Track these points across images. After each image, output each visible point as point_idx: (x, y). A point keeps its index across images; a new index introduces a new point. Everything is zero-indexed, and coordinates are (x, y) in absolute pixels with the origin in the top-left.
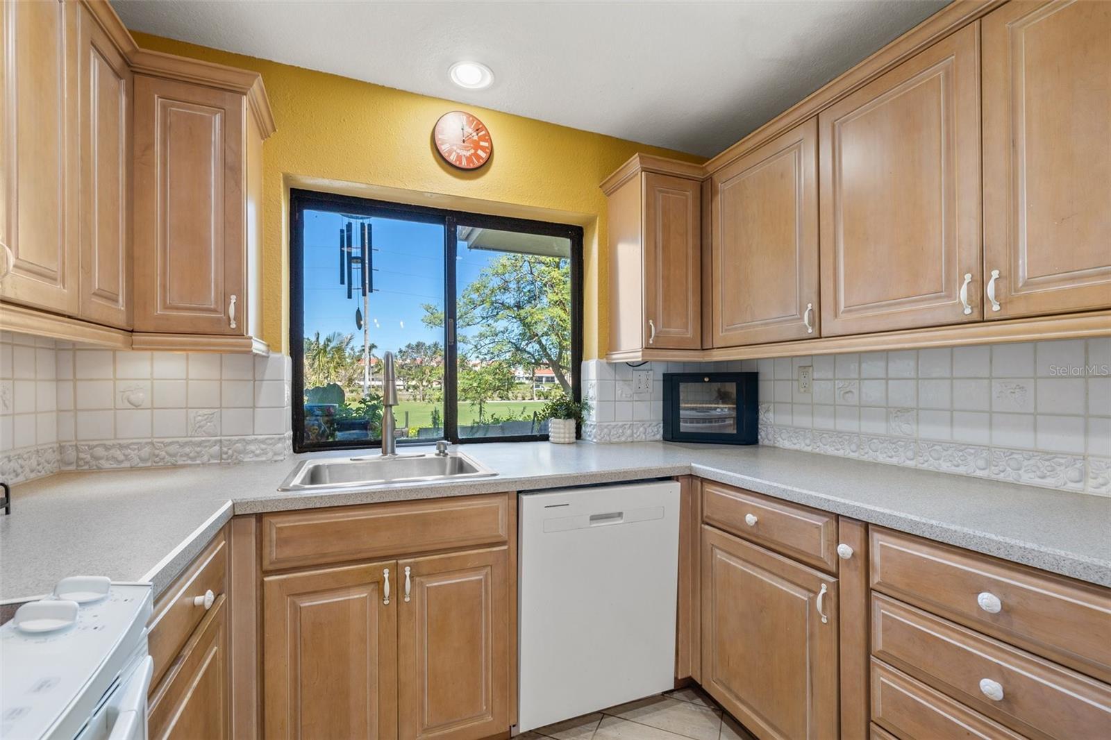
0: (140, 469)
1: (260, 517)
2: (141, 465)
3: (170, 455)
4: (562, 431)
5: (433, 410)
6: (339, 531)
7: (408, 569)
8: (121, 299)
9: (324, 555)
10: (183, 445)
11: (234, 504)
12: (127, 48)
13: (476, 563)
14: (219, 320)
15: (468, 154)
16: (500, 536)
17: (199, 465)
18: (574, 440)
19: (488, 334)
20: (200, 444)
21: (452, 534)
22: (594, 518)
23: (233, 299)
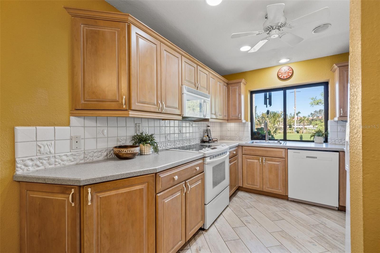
0: (229, 140)
1: (242, 146)
3: (233, 138)
5: (300, 135)
6: (253, 150)
7: (264, 159)
8: (227, 116)
9: (251, 154)
11: (239, 144)
12: (227, 82)
13: (278, 161)
17: (236, 140)
20: (236, 137)
21: (272, 154)
22: (307, 157)
23: (240, 114)
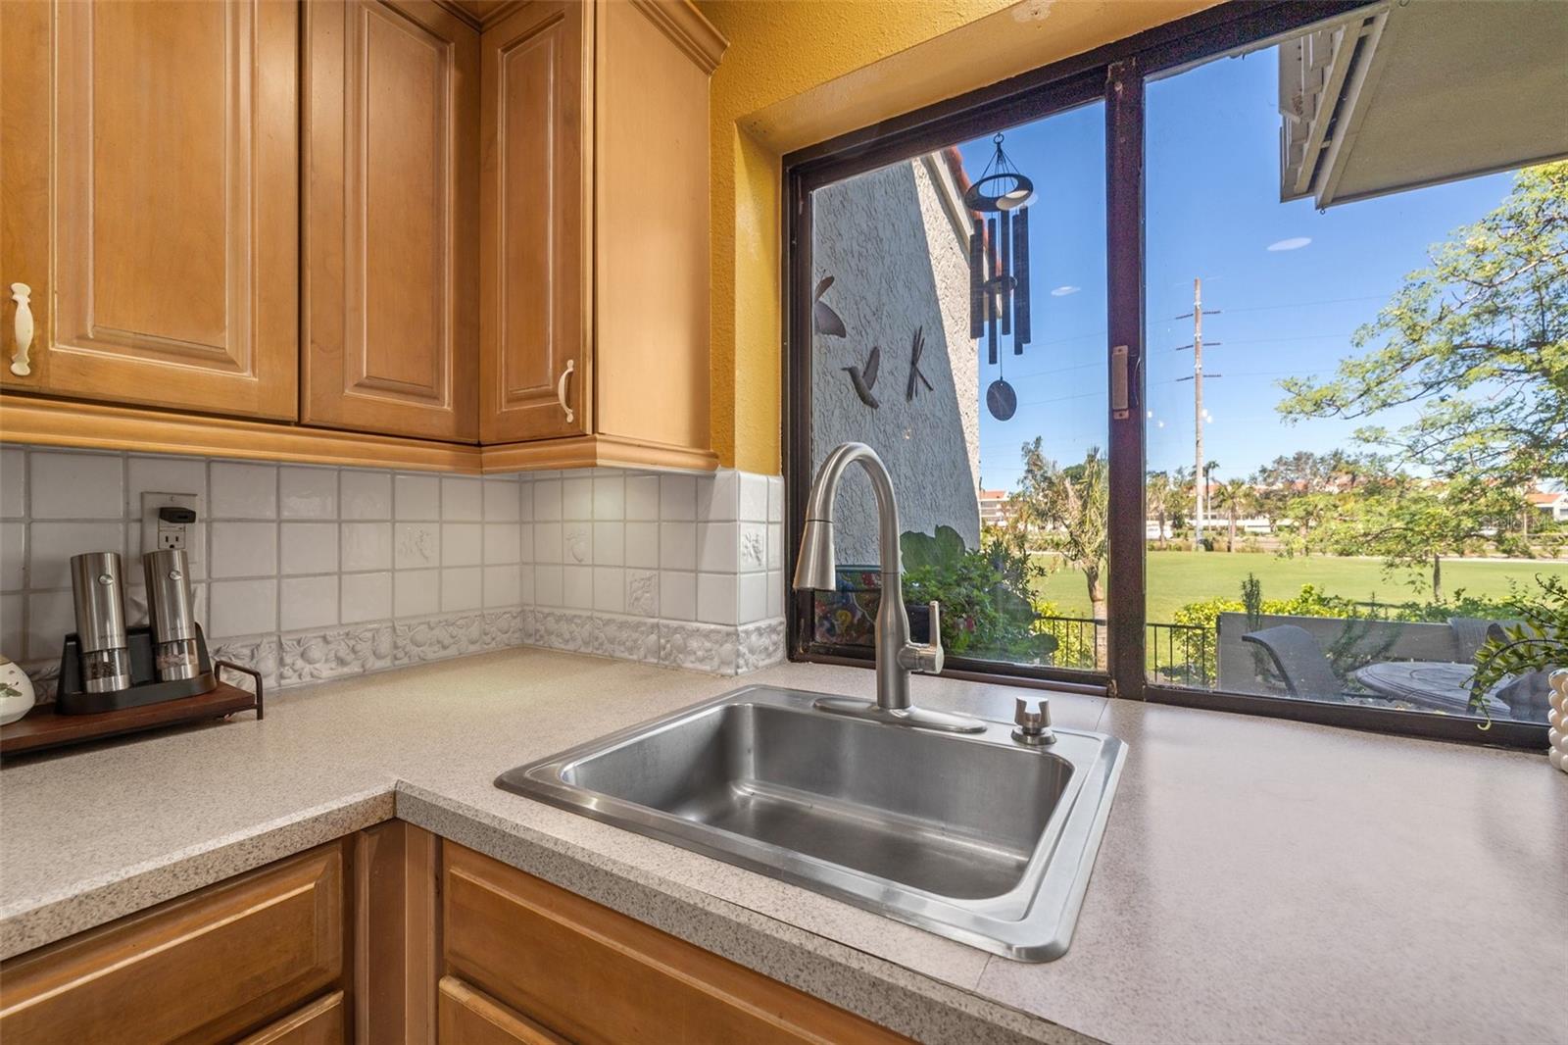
0: (581, 656)
1: (435, 836)
2: (581, 650)
3: (608, 640)
10: (622, 625)
11: (394, 795)
14: (548, 412)
17: (636, 662)
19: (1446, 417)
20: (637, 626)
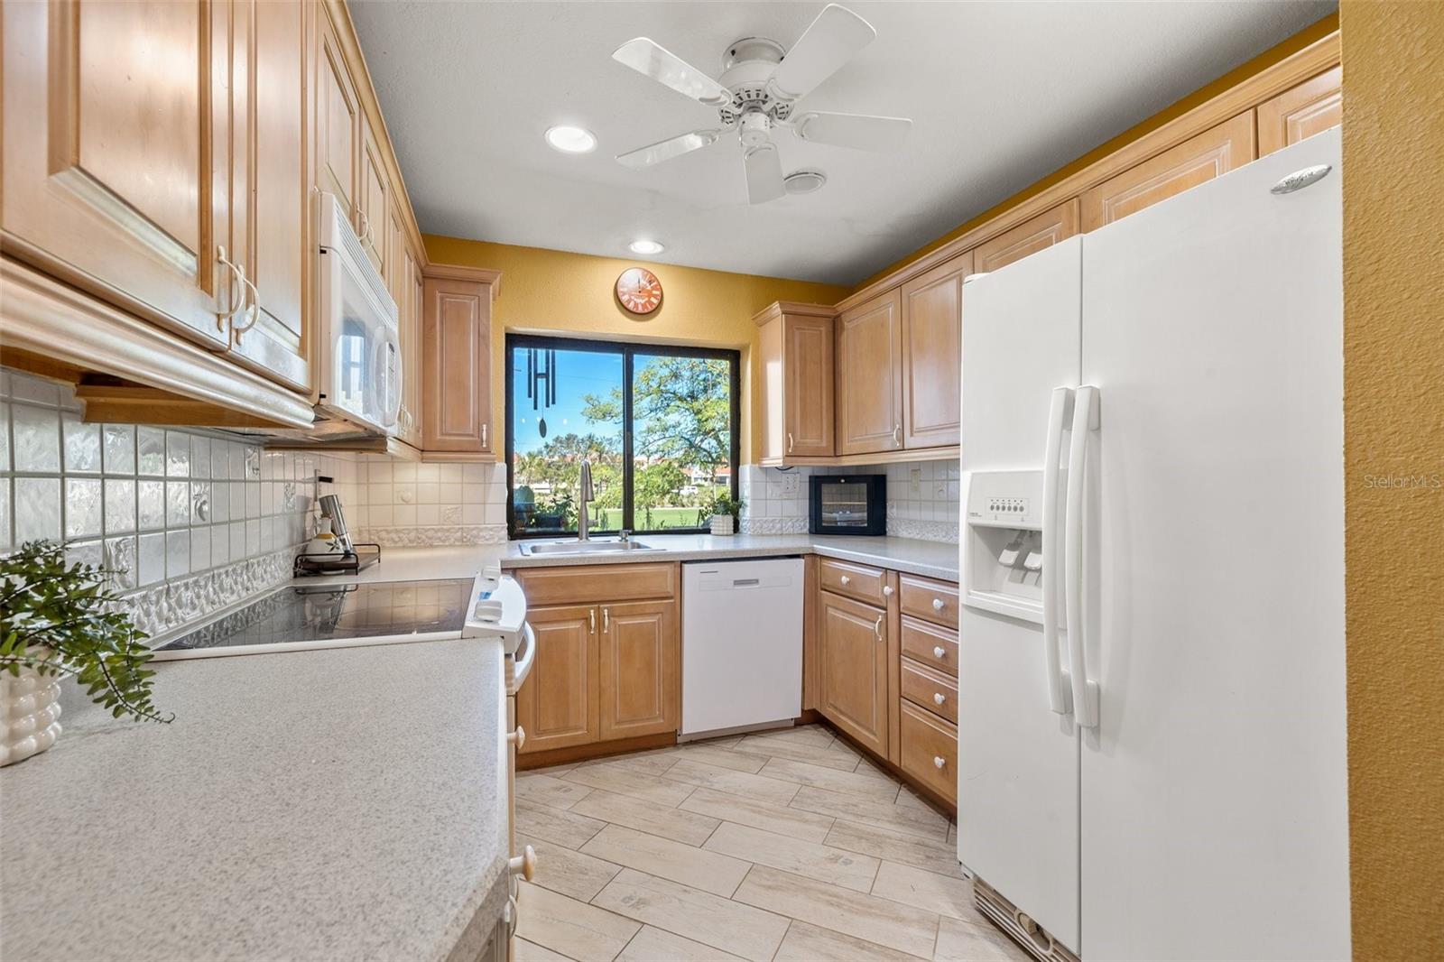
0: (410, 547)
1: (514, 571)
2: (409, 545)
3: (430, 538)
4: (721, 525)
7: (606, 611)
9: (555, 598)
10: (437, 531)
12: (423, 265)
13: (652, 611)
14: (475, 442)
15: (643, 302)
16: (668, 592)
17: (447, 546)
18: (732, 532)
20: (448, 530)
21: (635, 589)
22: (737, 583)
23: (485, 426)
